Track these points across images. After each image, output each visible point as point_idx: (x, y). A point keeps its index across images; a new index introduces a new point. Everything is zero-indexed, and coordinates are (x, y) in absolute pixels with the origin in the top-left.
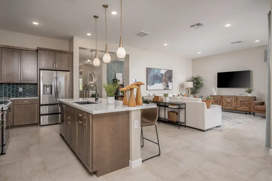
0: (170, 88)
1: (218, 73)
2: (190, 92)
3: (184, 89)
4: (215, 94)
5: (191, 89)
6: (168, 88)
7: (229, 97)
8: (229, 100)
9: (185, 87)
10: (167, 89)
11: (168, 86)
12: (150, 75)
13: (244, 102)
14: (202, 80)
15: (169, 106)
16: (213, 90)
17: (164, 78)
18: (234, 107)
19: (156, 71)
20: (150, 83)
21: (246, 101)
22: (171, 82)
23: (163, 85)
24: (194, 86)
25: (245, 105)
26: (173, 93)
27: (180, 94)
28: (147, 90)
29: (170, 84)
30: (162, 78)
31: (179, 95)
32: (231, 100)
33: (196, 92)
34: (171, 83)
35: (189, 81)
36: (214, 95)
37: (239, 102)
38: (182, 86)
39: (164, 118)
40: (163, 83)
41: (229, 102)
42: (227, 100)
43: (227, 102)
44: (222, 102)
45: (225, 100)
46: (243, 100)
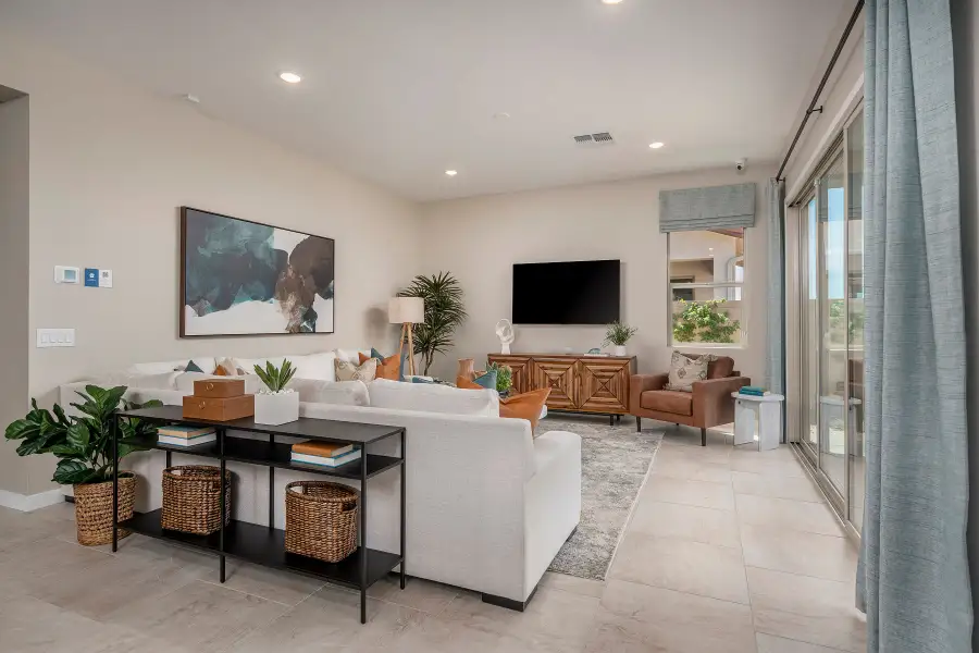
0: (323, 324)
1: (515, 266)
2: (410, 340)
3: (388, 330)
4: (506, 350)
5: (417, 328)
6: (314, 326)
7: (555, 359)
8: (554, 374)
9: (393, 319)
10: (309, 333)
11: (310, 316)
12: (202, 251)
13: (603, 377)
14: (456, 292)
15: (296, 457)
16: (499, 332)
17: (290, 273)
18: (571, 398)
19: (246, 233)
20: (199, 299)
21: (612, 374)
22: (329, 294)
23: (284, 307)
24: (428, 318)
25: (607, 390)
26: (336, 351)
27: (368, 353)
28: (182, 334)
29: (320, 304)
30: (279, 271)
31: (363, 359)
32: (560, 372)
33: (436, 344)
34: (330, 301)
35: (408, 296)
36: (503, 353)
37: (589, 380)
38: (377, 318)
39: (267, 524)
40: (283, 299)
41: (556, 381)
42: (548, 372)
43: (551, 381)
44: (533, 380)
45: (542, 371)
46: (602, 371)
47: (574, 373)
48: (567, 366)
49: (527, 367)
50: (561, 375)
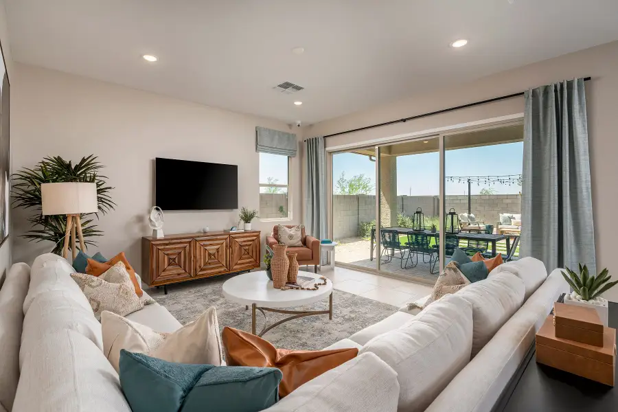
8: (213, 249)
13: (246, 245)
18: (225, 264)
25: (248, 254)
32: (217, 247)
37: (237, 248)
41: (214, 255)
42: (207, 248)
43: (210, 255)
44: (195, 257)
45: (202, 248)
46: (245, 241)
47: (226, 246)
48: (221, 241)
49: (190, 246)
50: (218, 250)
